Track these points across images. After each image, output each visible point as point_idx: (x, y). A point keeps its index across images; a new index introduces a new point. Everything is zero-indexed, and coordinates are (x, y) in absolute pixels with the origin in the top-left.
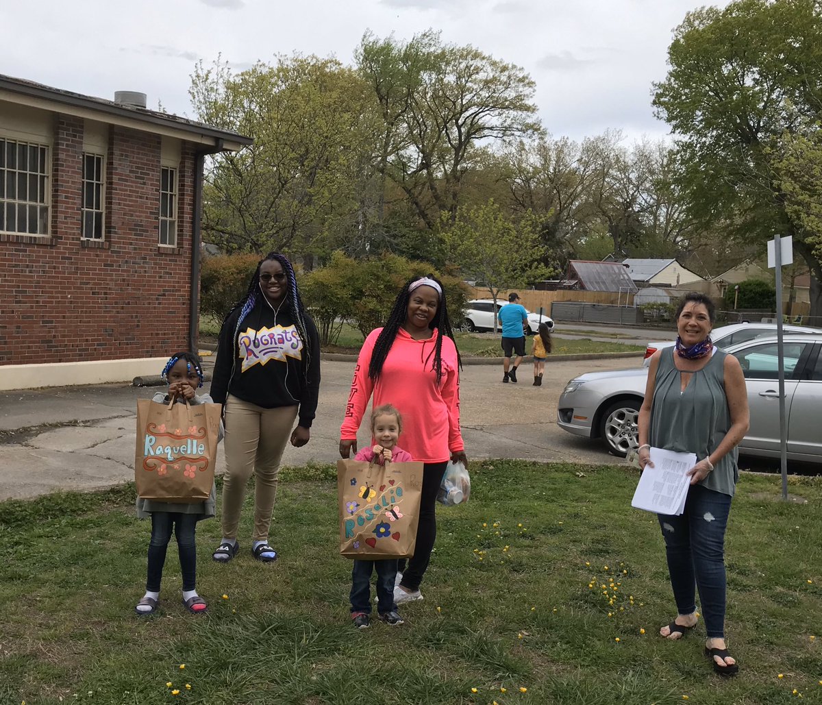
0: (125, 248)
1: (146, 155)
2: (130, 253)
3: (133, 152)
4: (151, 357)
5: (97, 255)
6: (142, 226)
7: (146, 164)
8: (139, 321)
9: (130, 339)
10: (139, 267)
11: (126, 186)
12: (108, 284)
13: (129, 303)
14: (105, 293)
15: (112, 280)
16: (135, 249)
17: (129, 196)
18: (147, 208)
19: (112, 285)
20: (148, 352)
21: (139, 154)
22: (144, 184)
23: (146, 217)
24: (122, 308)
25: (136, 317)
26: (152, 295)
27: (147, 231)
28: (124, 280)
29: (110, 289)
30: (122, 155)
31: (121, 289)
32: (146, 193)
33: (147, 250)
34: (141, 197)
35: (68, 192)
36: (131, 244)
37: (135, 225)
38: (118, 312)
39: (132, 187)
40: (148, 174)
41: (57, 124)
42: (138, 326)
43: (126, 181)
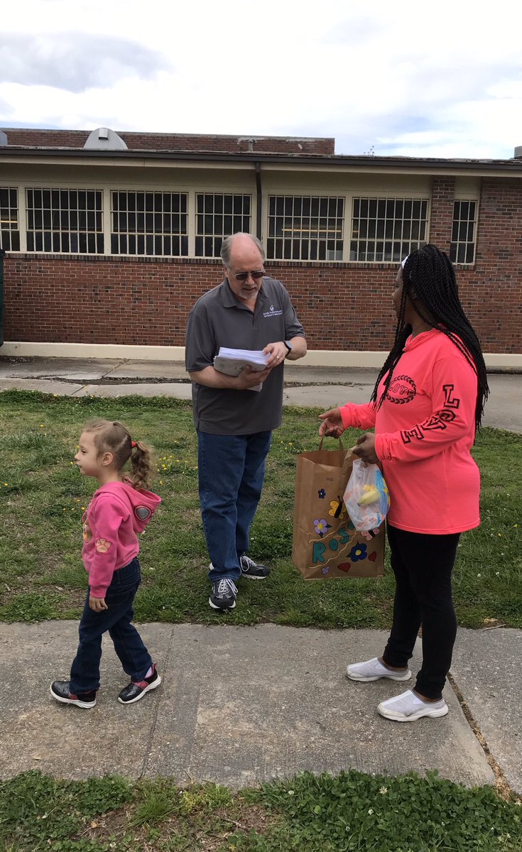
0: (490, 269)
1: (514, 195)
2: (494, 273)
3: (501, 195)
4: (511, 353)
5: (463, 276)
6: (507, 251)
7: (513, 203)
8: (500, 325)
9: (491, 338)
10: (502, 284)
11: (492, 221)
12: (472, 296)
13: (491, 311)
14: (469, 304)
15: (476, 293)
16: (499, 269)
17: (496, 229)
18: (512, 237)
19: (475, 297)
20: (508, 349)
21: (506, 195)
22: (512, 218)
23: (512, 244)
24: (485, 315)
25: (498, 322)
26: (515, 305)
27: (512, 255)
28: (487, 293)
29: (474, 300)
30: (490, 198)
31: (484, 301)
32: (512, 225)
33: (511, 270)
34: (507, 229)
35: (439, 231)
36: (496, 265)
37: (500, 251)
38: (480, 318)
39: (498, 221)
40: (516, 210)
41: (434, 182)
42: (499, 329)
43: (494, 217)
